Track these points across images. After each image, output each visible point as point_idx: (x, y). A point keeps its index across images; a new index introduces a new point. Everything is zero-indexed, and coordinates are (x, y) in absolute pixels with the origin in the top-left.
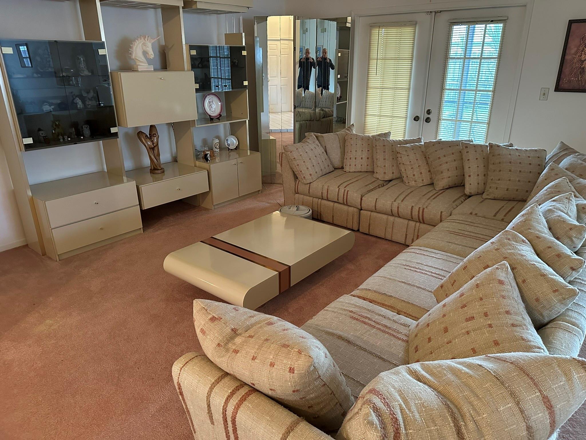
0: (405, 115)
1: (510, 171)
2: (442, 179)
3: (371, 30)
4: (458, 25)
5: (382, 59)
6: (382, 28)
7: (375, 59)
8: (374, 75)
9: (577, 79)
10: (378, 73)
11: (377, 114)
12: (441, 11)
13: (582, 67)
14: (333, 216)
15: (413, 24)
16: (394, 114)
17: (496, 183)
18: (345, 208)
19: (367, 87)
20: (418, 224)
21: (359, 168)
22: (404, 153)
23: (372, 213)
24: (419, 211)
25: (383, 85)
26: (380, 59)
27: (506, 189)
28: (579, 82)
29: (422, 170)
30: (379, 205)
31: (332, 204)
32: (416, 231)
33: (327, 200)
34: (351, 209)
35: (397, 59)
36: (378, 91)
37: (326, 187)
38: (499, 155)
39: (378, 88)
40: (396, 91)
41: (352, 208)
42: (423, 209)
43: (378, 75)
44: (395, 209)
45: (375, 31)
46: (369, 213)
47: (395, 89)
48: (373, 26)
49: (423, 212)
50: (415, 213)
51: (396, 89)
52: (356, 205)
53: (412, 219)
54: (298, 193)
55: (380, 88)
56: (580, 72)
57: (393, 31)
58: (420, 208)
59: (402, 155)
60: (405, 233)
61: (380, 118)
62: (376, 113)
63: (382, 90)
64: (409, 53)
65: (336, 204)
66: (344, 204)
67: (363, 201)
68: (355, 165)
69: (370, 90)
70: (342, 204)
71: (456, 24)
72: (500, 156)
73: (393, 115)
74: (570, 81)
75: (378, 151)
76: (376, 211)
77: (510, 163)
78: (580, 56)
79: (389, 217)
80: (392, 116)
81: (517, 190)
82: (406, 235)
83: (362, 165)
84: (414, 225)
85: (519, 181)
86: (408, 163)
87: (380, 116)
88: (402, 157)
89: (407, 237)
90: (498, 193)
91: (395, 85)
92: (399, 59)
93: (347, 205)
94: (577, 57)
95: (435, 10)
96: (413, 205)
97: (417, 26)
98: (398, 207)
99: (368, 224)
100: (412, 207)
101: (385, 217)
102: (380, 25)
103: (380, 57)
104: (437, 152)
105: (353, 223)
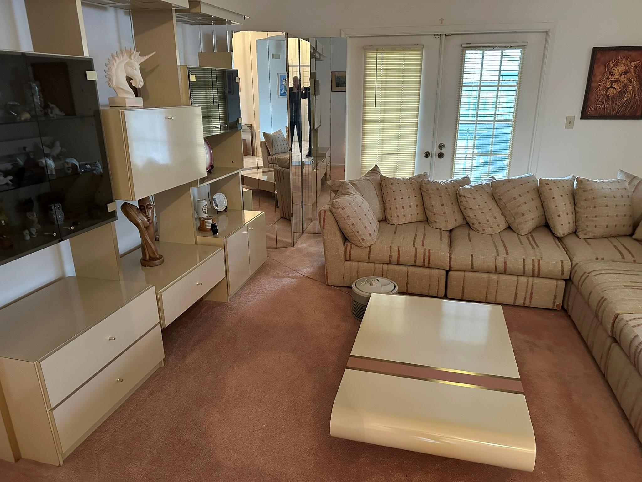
0: (414, 152)
1: (607, 206)
2: (526, 222)
3: (365, 54)
4: (471, 50)
5: (382, 88)
6: (381, 51)
7: (374, 88)
8: (373, 106)
9: (602, 106)
10: (377, 104)
11: (378, 152)
12: (452, 34)
13: (607, 94)
14: (407, 284)
15: (419, 47)
16: (399, 151)
17: (593, 221)
18: (426, 271)
19: (364, 121)
20: (531, 279)
21: (409, 219)
22: (469, 196)
23: (467, 274)
24: (533, 264)
25: (384, 118)
26: (380, 88)
27: (606, 226)
28: (605, 109)
29: (495, 214)
30: (478, 263)
31: (405, 268)
32: (529, 287)
33: (398, 264)
34: (435, 272)
35: (401, 88)
36: (378, 125)
37: (395, 248)
38: (592, 189)
39: (378, 122)
40: (401, 125)
41: (437, 271)
42: (539, 261)
43: (377, 106)
44: (501, 265)
45: (372, 56)
46: (463, 273)
47: (399, 122)
48: (366, 49)
49: (539, 265)
50: (529, 267)
51: (401, 122)
52: (442, 266)
53: (524, 274)
54: (350, 260)
55: (380, 122)
56: (606, 99)
57: (395, 56)
58: (533, 260)
59: (467, 198)
60: (514, 292)
61: (382, 157)
62: (377, 150)
63: (383, 124)
64: (416, 81)
65: (411, 269)
66: (423, 266)
67: (452, 260)
68: (404, 216)
69: (367, 124)
70: (422, 267)
71: (470, 48)
72: (593, 191)
73: (399, 153)
74: (596, 109)
75: (432, 196)
76: (473, 270)
77: (605, 198)
78: (605, 84)
79: (492, 275)
80: (397, 153)
81: (616, 225)
82: (516, 294)
83: (411, 215)
84: (526, 280)
85: (617, 216)
86: (477, 207)
87: (382, 154)
88: (468, 200)
89: (516, 296)
90: (599, 231)
91: (400, 118)
92: (404, 88)
93: (429, 267)
94: (603, 84)
95: (446, 33)
96: (524, 257)
97: (424, 49)
98: (505, 263)
99: (461, 288)
100: (524, 260)
101: (485, 276)
102: (378, 48)
103: (379, 85)
104: (510, 191)
105: (439, 289)
